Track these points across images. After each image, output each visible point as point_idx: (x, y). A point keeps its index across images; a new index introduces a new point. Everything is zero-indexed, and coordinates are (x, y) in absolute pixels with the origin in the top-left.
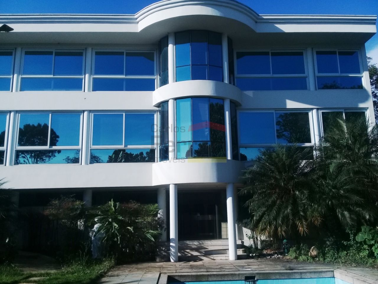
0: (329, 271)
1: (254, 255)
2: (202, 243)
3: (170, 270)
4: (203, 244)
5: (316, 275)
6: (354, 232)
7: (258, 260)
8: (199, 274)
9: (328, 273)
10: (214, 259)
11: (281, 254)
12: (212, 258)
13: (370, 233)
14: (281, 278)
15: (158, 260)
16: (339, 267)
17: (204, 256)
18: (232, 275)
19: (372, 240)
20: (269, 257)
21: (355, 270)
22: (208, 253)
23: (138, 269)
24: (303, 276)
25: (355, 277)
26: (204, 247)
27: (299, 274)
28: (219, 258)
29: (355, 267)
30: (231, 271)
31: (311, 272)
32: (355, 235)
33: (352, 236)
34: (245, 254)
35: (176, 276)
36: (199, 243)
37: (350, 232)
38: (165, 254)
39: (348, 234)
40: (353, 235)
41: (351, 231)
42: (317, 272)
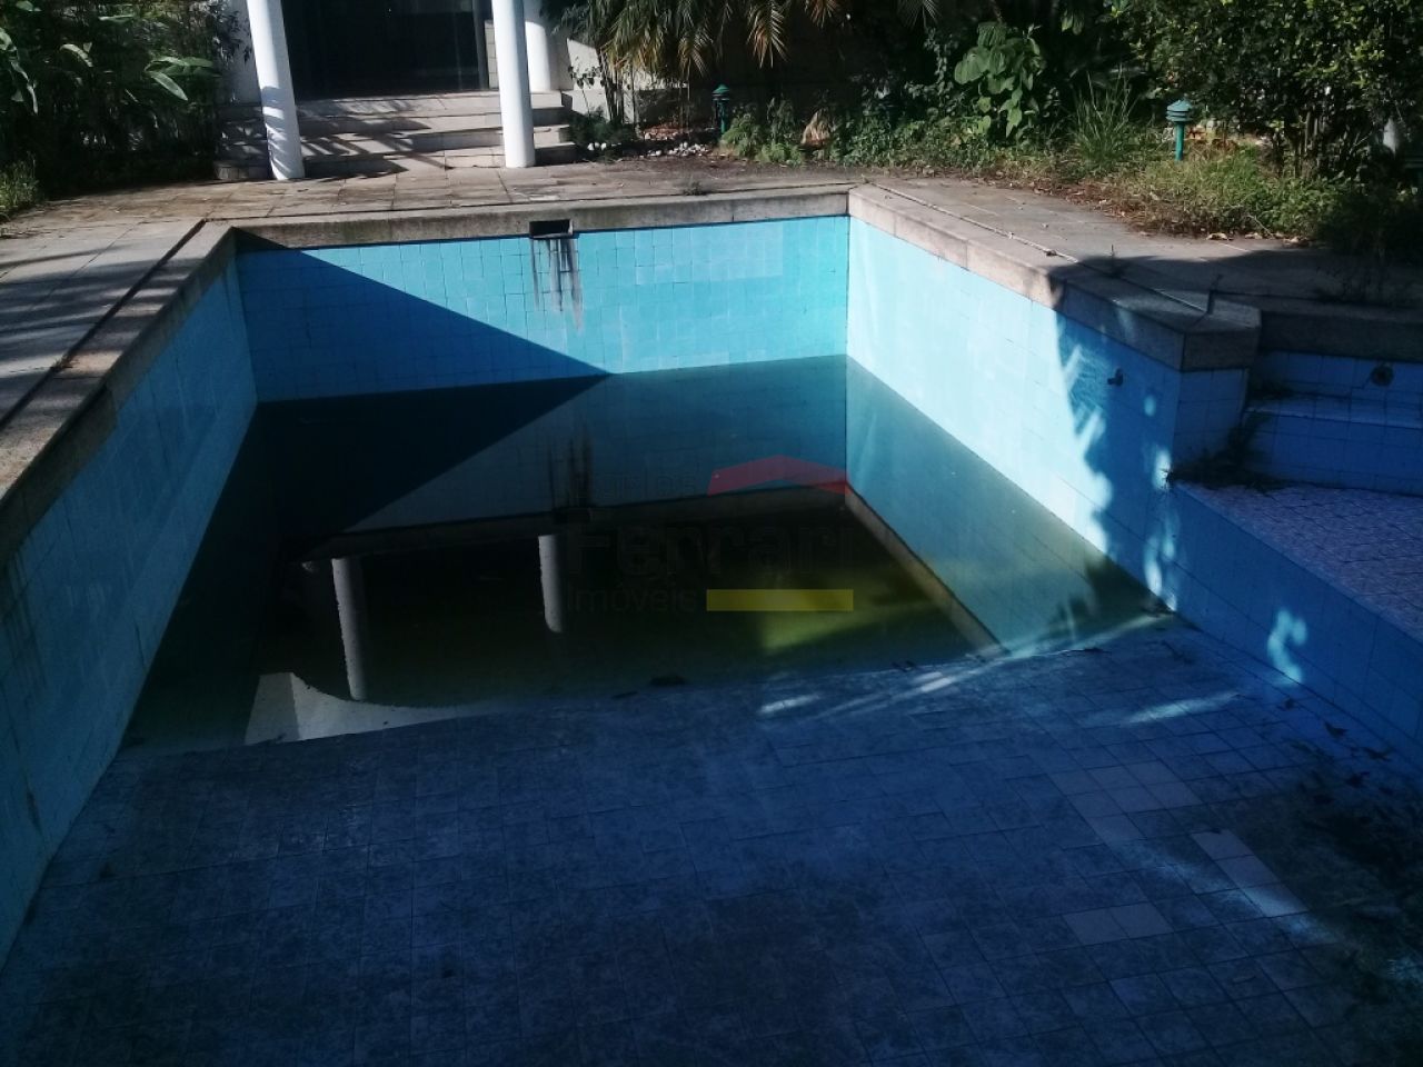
0: (833, 194)
1: (604, 146)
2: (407, 104)
3: (249, 209)
4: (409, 109)
5: (786, 210)
6: (951, 49)
7: (612, 163)
8: (354, 218)
9: (828, 201)
10: (450, 165)
11: (702, 142)
12: (441, 161)
13: (1002, 51)
14: (663, 224)
15: (224, 173)
16: (869, 178)
17: (409, 155)
18: (481, 217)
19: (1006, 75)
20: (658, 153)
21: (919, 187)
22: (427, 145)
23: (123, 208)
24: (740, 213)
25: (903, 212)
26: (415, 123)
27: (728, 208)
28: (466, 162)
29: (929, 176)
30: (481, 206)
31: (768, 200)
32: (955, 58)
33: (943, 64)
34: (572, 143)
35: (266, 228)
36: (396, 107)
37: (937, 49)
38: (254, 150)
39: (933, 55)
40: (945, 60)
41: (941, 43)
42: (790, 199)
